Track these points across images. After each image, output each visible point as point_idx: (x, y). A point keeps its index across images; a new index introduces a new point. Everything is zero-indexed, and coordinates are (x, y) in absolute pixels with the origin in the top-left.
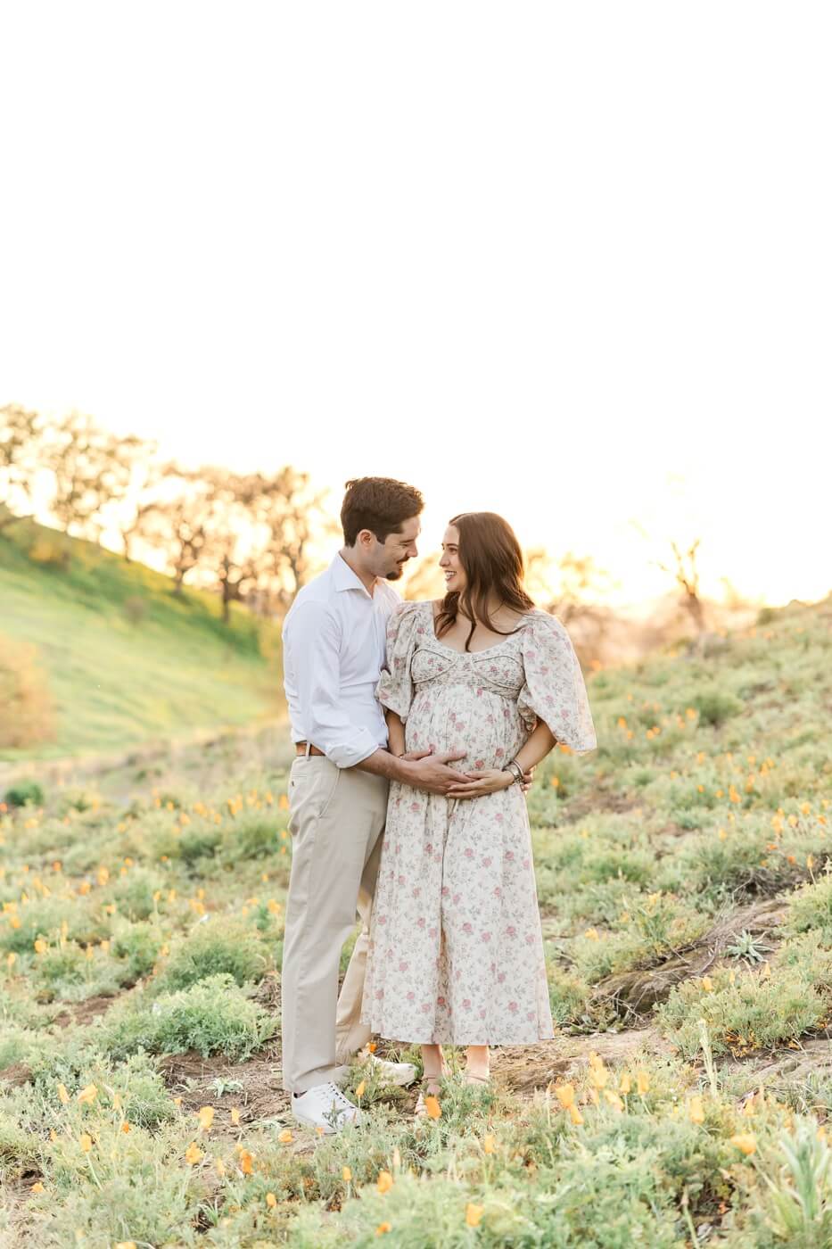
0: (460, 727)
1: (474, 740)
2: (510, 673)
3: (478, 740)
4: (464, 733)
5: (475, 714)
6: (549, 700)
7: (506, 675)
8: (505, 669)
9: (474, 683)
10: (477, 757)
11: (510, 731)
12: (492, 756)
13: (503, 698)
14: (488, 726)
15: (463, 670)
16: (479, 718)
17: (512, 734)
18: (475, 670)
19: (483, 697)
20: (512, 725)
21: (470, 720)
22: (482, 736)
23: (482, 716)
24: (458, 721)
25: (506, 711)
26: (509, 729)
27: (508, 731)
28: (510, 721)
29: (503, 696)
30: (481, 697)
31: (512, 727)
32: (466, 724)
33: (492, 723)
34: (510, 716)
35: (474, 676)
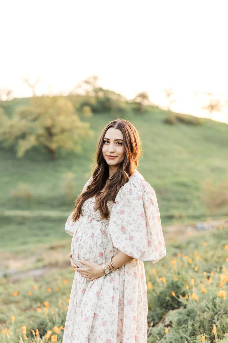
0: (77, 240)
1: (82, 248)
3: (84, 247)
5: (85, 233)
9: (89, 215)
10: (85, 257)
11: (106, 243)
12: (94, 257)
13: (104, 224)
14: (91, 240)
15: (87, 208)
16: (86, 235)
17: (108, 245)
18: (89, 208)
19: (92, 223)
20: (109, 240)
21: (82, 236)
22: (86, 245)
23: (88, 234)
24: (77, 236)
25: (104, 231)
26: (105, 242)
27: (105, 243)
28: (107, 237)
29: (104, 223)
30: (90, 223)
31: (108, 241)
32: (80, 238)
33: (93, 238)
34: (107, 234)
35: (89, 211)
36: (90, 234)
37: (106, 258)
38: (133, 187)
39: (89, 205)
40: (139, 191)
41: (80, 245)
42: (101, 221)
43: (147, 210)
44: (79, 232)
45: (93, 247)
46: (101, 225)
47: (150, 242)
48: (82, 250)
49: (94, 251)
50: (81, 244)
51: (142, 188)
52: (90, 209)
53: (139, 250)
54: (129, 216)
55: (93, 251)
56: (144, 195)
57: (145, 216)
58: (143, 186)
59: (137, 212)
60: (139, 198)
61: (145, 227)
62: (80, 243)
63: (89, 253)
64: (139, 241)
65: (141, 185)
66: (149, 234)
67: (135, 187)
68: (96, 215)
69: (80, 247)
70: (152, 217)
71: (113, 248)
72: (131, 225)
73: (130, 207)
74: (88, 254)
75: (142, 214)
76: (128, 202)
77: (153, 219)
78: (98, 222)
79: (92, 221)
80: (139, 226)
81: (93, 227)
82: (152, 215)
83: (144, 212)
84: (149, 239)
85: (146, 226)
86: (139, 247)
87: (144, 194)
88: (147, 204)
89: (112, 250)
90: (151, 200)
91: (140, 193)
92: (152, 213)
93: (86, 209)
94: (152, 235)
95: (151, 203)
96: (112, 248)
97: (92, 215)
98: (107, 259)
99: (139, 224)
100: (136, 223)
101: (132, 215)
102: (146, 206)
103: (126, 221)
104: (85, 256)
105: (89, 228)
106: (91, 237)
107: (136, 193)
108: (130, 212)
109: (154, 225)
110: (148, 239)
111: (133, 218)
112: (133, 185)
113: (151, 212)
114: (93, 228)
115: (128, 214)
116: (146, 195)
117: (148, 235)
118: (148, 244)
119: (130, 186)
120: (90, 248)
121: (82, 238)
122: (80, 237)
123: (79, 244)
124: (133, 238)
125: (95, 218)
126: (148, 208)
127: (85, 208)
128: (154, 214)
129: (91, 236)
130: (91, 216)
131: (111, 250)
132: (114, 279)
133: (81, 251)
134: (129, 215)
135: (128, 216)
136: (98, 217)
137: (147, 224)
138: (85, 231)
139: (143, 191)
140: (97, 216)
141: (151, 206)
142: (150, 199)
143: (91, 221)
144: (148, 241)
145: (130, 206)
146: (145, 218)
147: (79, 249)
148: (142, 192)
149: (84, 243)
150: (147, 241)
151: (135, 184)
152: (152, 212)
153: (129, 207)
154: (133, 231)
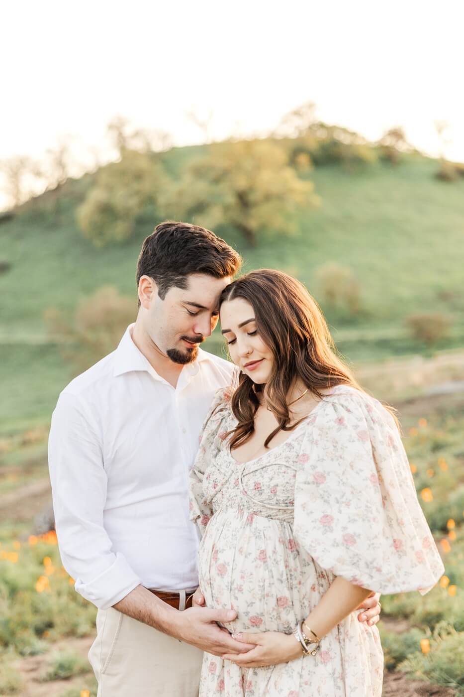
0: (222, 571)
1: (240, 590)
2: (279, 489)
3: (245, 588)
4: (227, 579)
5: (241, 551)
6: (327, 520)
7: (274, 492)
8: (272, 484)
9: (244, 506)
10: (249, 612)
11: (299, 570)
12: (272, 609)
13: (285, 523)
14: (260, 567)
15: (234, 488)
16: (246, 557)
17: (305, 573)
18: (242, 489)
19: (254, 525)
20: (304, 560)
21: (234, 560)
22: (251, 582)
23: (250, 554)
24: (220, 562)
25: (290, 541)
26: (297, 567)
27: (296, 570)
28: (299, 554)
29: (285, 520)
30: (251, 526)
31: (303, 563)
32: (229, 565)
33: (264, 562)
34: (298, 549)
35: (242, 496)
36: (255, 553)
37: (303, 606)
38: (343, 413)
39: (240, 480)
40: (360, 420)
41: (232, 583)
42: (277, 517)
43: (383, 465)
44: (224, 550)
45: (267, 584)
46: (279, 528)
47: (401, 543)
48: (239, 595)
49: (272, 595)
50: (234, 580)
51: (366, 411)
52: (244, 489)
53: (376, 568)
54: (341, 482)
55: (268, 595)
56: (372, 429)
57: (379, 479)
58: (367, 406)
59: (361, 471)
60: (362, 437)
61: (381, 509)
62: (231, 577)
63: (260, 600)
64: (373, 544)
65: (360, 406)
66: (394, 523)
67: (349, 411)
68: (265, 502)
69: (233, 587)
70: (399, 480)
71: (317, 578)
72: (348, 504)
73: (340, 460)
74: (258, 602)
75: (373, 476)
76: (333, 448)
77: (401, 486)
78: (269, 521)
79: (254, 520)
80: (369, 505)
81: (259, 533)
82: (397, 476)
83: (375, 472)
84: (395, 537)
85: (384, 504)
86: (374, 559)
87: (372, 425)
88: (382, 449)
89: (316, 582)
90: (391, 439)
91: (364, 425)
92: (396, 472)
93: (230, 490)
94: (403, 524)
95: (391, 447)
96: (316, 580)
97: (253, 505)
98: (305, 607)
99: (367, 502)
100: (359, 499)
101: (347, 479)
102: (380, 455)
103: (336, 498)
104: (249, 609)
105: (249, 537)
106: (260, 559)
107: (353, 426)
108: (344, 473)
109: (405, 500)
110: (393, 537)
111: (352, 487)
112: (343, 406)
113: (395, 468)
114: (261, 538)
115: (339, 477)
116: (376, 427)
117: (391, 526)
118: (396, 548)
119: (336, 410)
120: (262, 588)
121: (236, 565)
122: (231, 564)
123: (230, 581)
124: (355, 538)
125: (261, 511)
126: (385, 460)
127: (228, 488)
128: (400, 473)
129: (258, 558)
130: (248, 508)
131: (314, 585)
132: (329, 655)
133: (236, 598)
134: (342, 480)
135: (339, 482)
136: (269, 508)
137: (386, 500)
138: (241, 548)
139: (369, 418)
140: (269, 506)
141: (391, 454)
142: (388, 438)
143: (250, 520)
144: (395, 541)
145: (341, 458)
146: (378, 485)
147: (232, 592)
148: (367, 420)
149: (242, 577)
150: (392, 542)
151: (345, 404)
152: (397, 470)
153: (338, 460)
154: (354, 521)
